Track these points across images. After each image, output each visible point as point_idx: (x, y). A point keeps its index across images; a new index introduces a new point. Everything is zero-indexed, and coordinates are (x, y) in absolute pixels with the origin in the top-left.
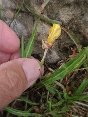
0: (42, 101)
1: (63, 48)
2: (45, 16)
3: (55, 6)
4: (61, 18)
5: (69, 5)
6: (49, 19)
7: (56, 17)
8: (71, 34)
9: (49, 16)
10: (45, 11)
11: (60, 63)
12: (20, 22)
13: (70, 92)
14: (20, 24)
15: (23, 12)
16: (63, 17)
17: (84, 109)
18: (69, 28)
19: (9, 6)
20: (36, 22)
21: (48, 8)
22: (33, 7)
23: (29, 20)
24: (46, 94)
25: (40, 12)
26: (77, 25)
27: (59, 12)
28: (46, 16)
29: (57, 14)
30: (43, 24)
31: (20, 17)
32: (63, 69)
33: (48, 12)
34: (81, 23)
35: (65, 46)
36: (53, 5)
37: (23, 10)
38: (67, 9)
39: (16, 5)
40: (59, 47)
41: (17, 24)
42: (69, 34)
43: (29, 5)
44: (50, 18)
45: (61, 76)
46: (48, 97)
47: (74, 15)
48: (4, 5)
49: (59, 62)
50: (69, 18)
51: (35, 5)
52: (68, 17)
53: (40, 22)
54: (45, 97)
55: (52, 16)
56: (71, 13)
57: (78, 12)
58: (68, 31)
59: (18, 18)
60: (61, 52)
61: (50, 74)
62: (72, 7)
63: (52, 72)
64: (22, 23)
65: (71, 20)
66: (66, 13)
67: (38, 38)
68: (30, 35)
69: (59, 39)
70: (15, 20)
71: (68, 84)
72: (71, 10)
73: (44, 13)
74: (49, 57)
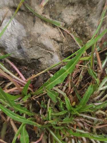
3: (57, 5)
4: (64, 19)
5: (73, 4)
6: (51, 19)
7: (58, 18)
8: (75, 36)
9: (51, 16)
10: (47, 11)
12: (19, 21)
13: (74, 103)
14: (18, 23)
15: (23, 11)
16: (67, 17)
18: (72, 29)
19: (7, 3)
20: (37, 22)
21: (50, 7)
22: (34, 7)
23: (29, 20)
24: (46, 103)
25: (42, 12)
26: (82, 27)
27: (62, 13)
28: (47, 16)
29: (60, 14)
30: (45, 25)
31: (19, 17)
32: (63, 71)
33: (50, 12)
34: (87, 24)
35: (69, 50)
36: (55, 4)
37: (23, 9)
38: (71, 8)
40: (62, 52)
41: (15, 23)
42: (73, 37)
43: (30, 5)
44: (53, 18)
45: (61, 79)
47: (79, 15)
48: (2, 3)
50: (74, 18)
51: (36, 4)
52: (72, 17)
53: (41, 22)
54: (45, 106)
55: (55, 17)
56: (75, 13)
57: (83, 12)
58: (71, 32)
59: (17, 16)
62: (76, 7)
65: (76, 22)
66: (70, 13)
67: (39, 39)
68: (29, 36)
69: (62, 42)
70: (13, 19)
71: (71, 92)
72: (75, 10)
73: (46, 13)
74: (50, 62)
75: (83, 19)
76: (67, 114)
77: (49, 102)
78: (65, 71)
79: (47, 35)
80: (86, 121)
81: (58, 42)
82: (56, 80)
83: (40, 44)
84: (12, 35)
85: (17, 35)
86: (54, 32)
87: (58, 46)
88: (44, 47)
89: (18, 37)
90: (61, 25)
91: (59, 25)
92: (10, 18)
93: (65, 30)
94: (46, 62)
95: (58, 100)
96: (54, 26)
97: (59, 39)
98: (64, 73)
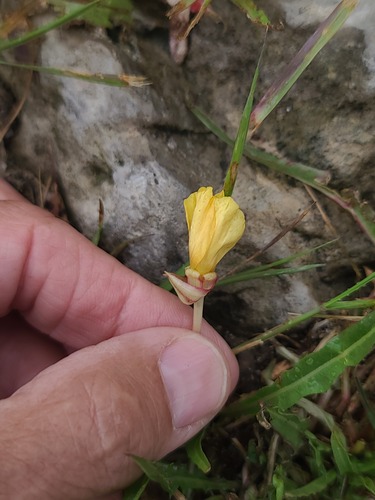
0: (250, 473)
1: (334, 271)
2: (265, 145)
3: (305, 110)
4: (329, 157)
5: (358, 107)
6: (283, 161)
7: (308, 152)
8: (367, 219)
9: (281, 146)
11: (323, 328)
12: (172, 172)
13: (360, 445)
14: (170, 178)
15: (185, 133)
16: (337, 150)
18: (357, 194)
19: (131, 112)
21: (280, 116)
22: (221, 115)
23: (206, 163)
24: (266, 447)
27: (323, 134)
28: (269, 147)
29: (315, 138)
30: (261, 179)
31: (174, 154)
32: (330, 354)
33: (278, 132)
35: (344, 262)
36: (297, 104)
37: (186, 125)
38: (354, 121)
39: (156, 106)
41: (161, 180)
42: (360, 219)
43: (208, 108)
44: (287, 155)
46: (272, 460)
48: (116, 110)
49: (318, 325)
50: (361, 153)
51: (228, 106)
52: (356, 150)
53: (248, 169)
54: (262, 458)
55: (295, 148)
56: (366, 137)
58: (353, 204)
59: (166, 156)
60: (329, 283)
61: (281, 369)
62: (370, 115)
63: (289, 362)
65: (368, 164)
66: (348, 137)
69: (320, 237)
70: (153, 164)
71: (351, 409)
72: (367, 125)
73: (264, 135)
74: (279, 303)
77: (274, 445)
78: (335, 354)
79: (268, 216)
81: (307, 237)
82: (304, 379)
83: (243, 247)
84: (148, 217)
85: (165, 218)
86: (292, 205)
87: (306, 250)
89: (169, 223)
90: (317, 178)
91: (311, 179)
92: (143, 161)
93: (333, 195)
94: (262, 305)
96: (292, 182)
97: (309, 228)
98: (333, 361)
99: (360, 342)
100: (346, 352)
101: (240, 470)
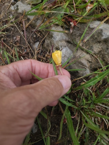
0: (77, 100)
1: (93, 68)
2: (84, 47)
3: (91, 42)
4: (94, 50)
5: (99, 42)
7: (91, 49)
8: (100, 60)
10: (84, 45)
11: (91, 77)
12: (70, 49)
14: (70, 50)
15: (72, 44)
17: (104, 109)
19: (64, 38)
20: (78, 50)
21: (87, 43)
22: (77, 42)
25: (82, 45)
26: (103, 55)
29: (92, 47)
31: (70, 46)
33: (86, 45)
34: (106, 54)
35: (95, 67)
36: (90, 41)
37: (72, 42)
38: (98, 44)
39: (68, 38)
40: (91, 67)
41: (68, 50)
43: (75, 40)
45: (94, 83)
46: (82, 97)
47: (102, 48)
48: (62, 38)
49: (90, 76)
50: (99, 50)
52: (98, 49)
53: (81, 51)
54: (80, 97)
56: (100, 47)
57: (105, 47)
58: (98, 57)
59: (69, 46)
60: (92, 70)
61: (84, 83)
62: (101, 44)
63: (85, 82)
64: (71, 50)
65: (100, 52)
66: (97, 47)
67: (80, 60)
68: (75, 57)
69: (92, 62)
70: (67, 47)
71: (94, 91)
72: (101, 45)
73: (84, 46)
74: (84, 72)
75: (105, 50)
76: (91, 102)
77: (82, 95)
78: (97, 78)
79: (84, 58)
80: (102, 108)
81: (90, 62)
82: (90, 83)
83: (80, 62)
84: (65, 56)
85: (68, 56)
86: (88, 56)
87: (89, 64)
88: (82, 64)
89: (68, 57)
90: (92, 53)
91: (91, 53)
92: (65, 47)
93: (95, 56)
94: (81, 73)
95: (88, 94)
96: (88, 53)
97: (90, 61)
98: (96, 80)
99: (102, 76)
100: (99, 78)
101: (76, 99)
